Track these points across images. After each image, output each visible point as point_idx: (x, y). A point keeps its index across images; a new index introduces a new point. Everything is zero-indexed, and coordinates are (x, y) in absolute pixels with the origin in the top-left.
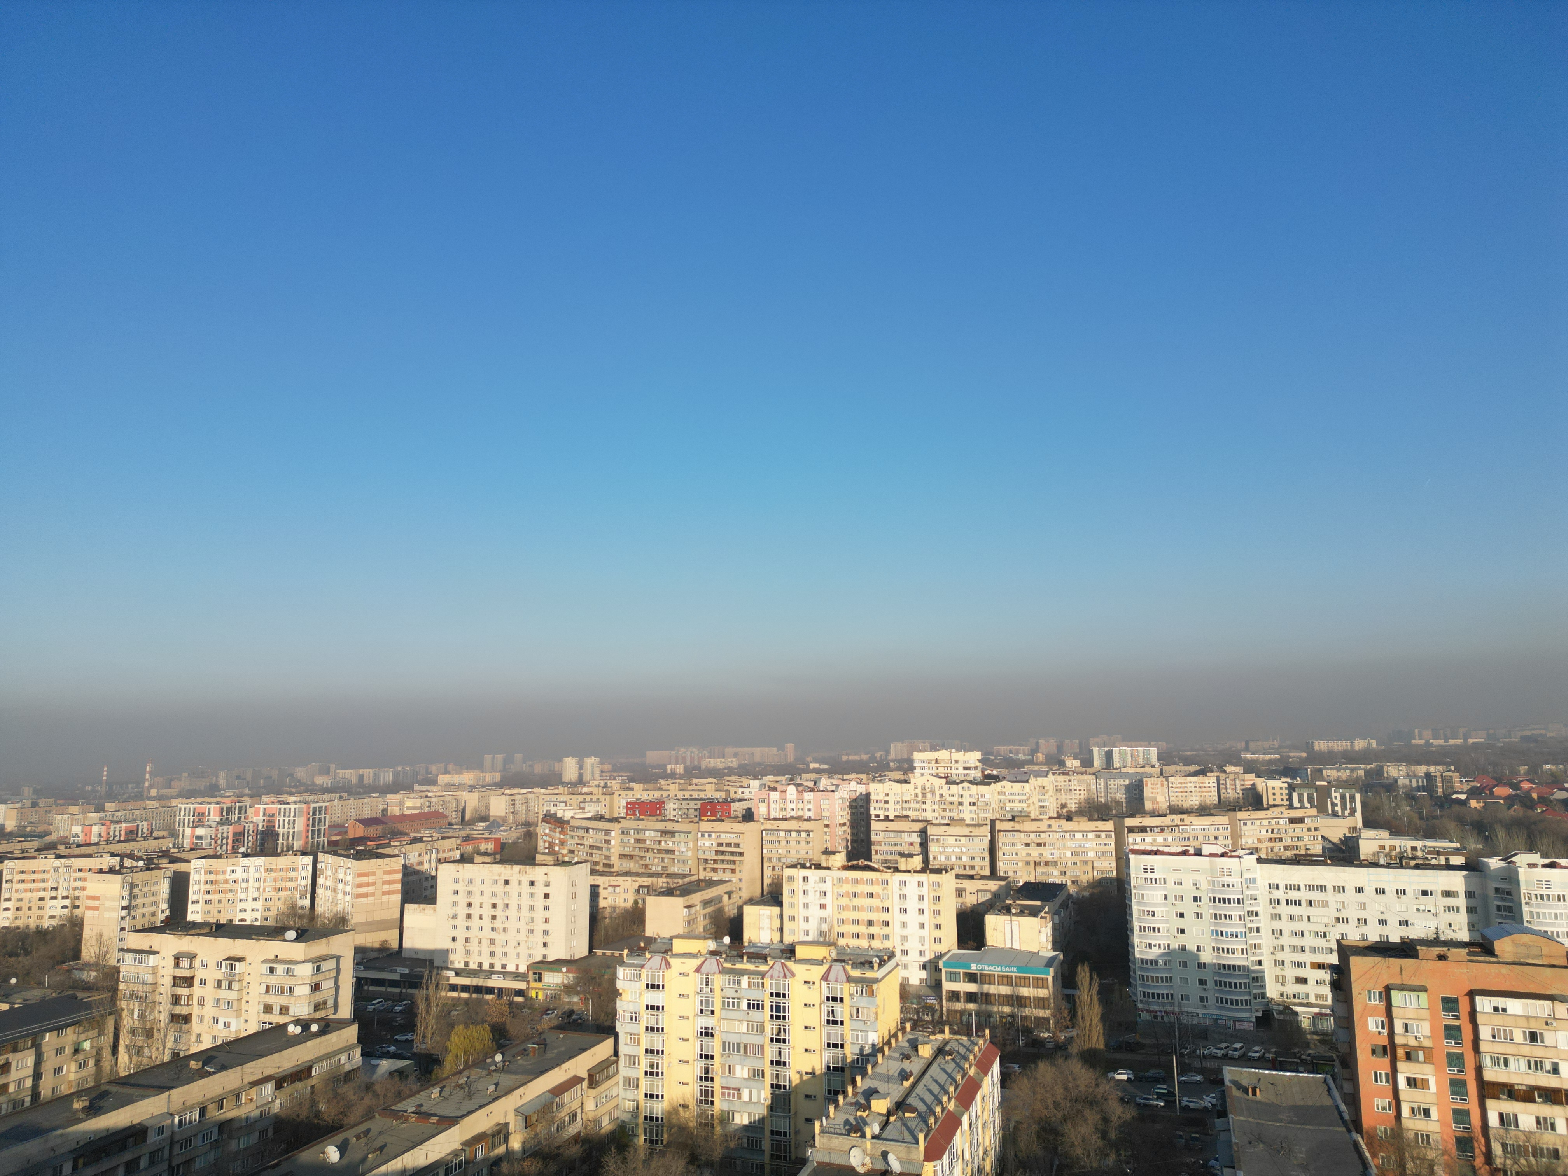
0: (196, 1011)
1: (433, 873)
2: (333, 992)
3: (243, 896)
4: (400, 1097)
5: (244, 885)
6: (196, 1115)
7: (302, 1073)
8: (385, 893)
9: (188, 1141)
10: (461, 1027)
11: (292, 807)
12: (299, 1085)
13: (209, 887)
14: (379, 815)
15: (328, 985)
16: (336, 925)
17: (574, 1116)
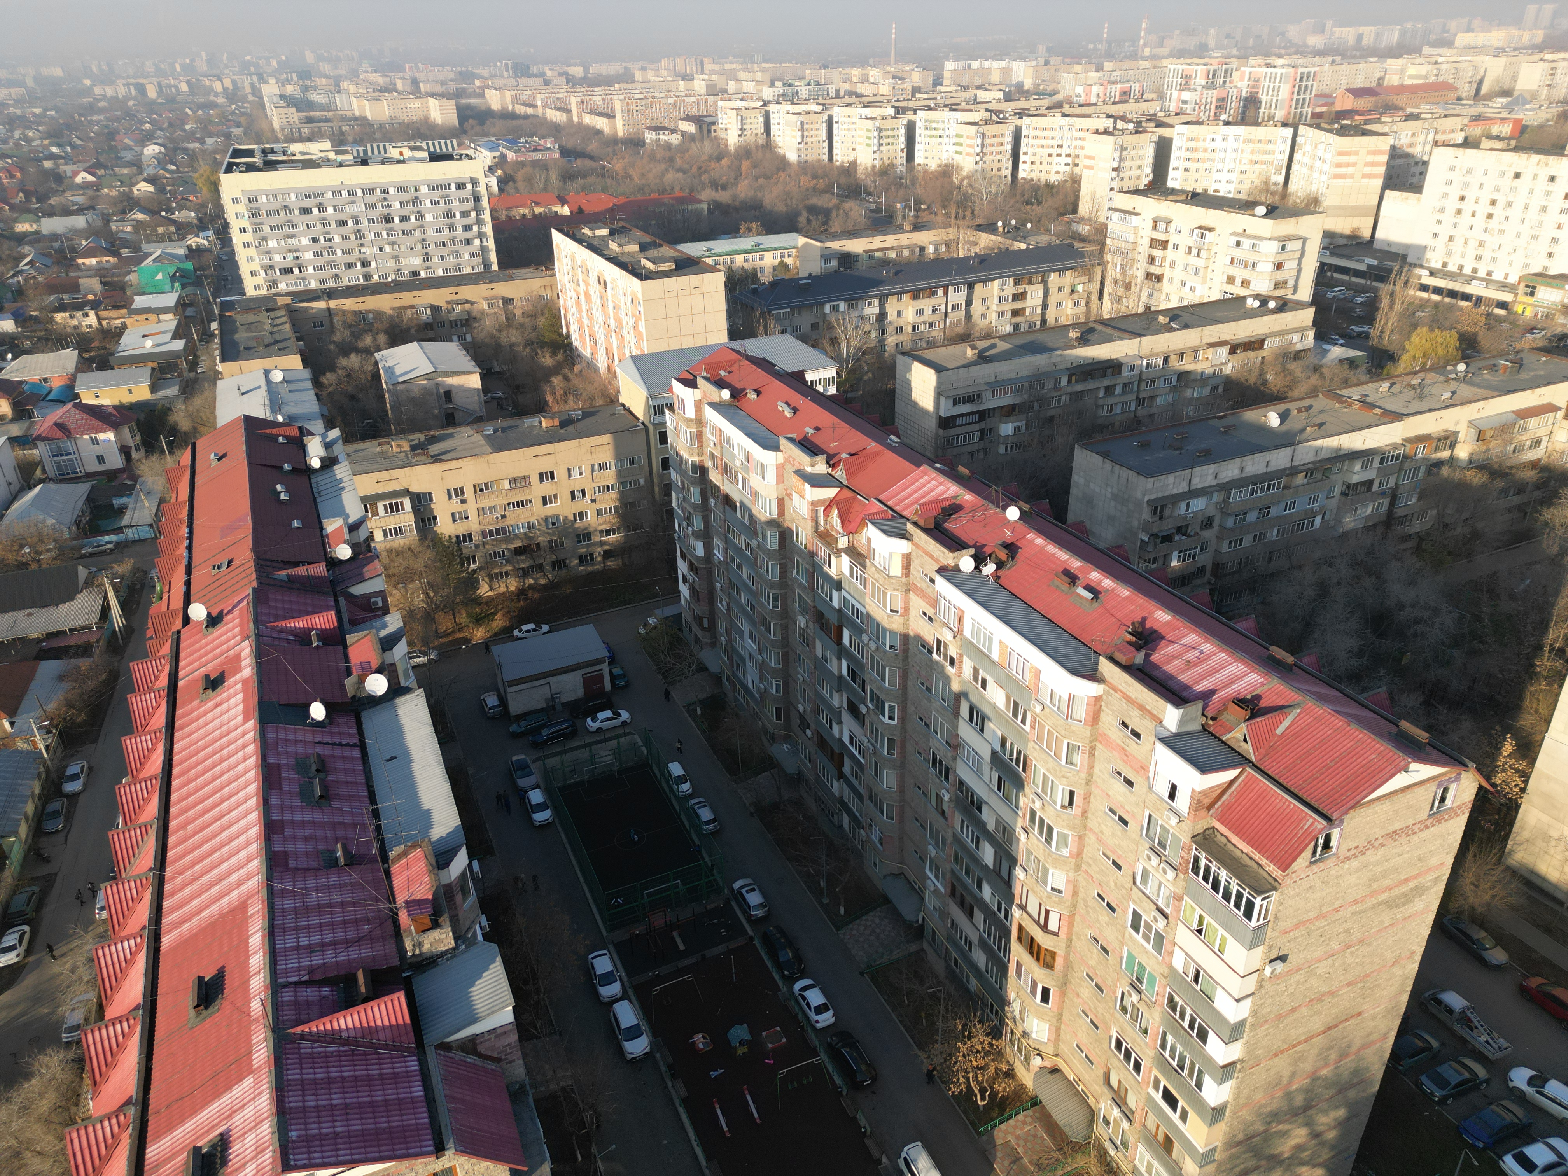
0: (1167, 272)
1: (1425, 158)
2: (1295, 273)
3: (1220, 166)
4: (1346, 383)
5: (1222, 155)
6: (1160, 362)
7: (1255, 344)
8: (1365, 176)
9: (1153, 382)
10: (1425, 329)
11: (1279, 71)
12: (1251, 354)
13: (1189, 154)
14: (1374, 85)
15: (1291, 266)
16: (1308, 205)
17: (1537, 443)
